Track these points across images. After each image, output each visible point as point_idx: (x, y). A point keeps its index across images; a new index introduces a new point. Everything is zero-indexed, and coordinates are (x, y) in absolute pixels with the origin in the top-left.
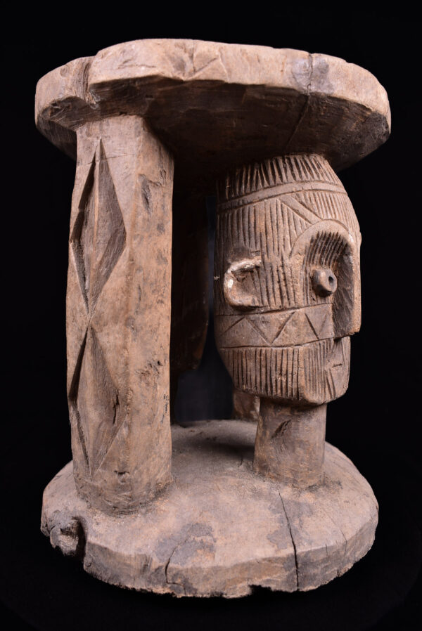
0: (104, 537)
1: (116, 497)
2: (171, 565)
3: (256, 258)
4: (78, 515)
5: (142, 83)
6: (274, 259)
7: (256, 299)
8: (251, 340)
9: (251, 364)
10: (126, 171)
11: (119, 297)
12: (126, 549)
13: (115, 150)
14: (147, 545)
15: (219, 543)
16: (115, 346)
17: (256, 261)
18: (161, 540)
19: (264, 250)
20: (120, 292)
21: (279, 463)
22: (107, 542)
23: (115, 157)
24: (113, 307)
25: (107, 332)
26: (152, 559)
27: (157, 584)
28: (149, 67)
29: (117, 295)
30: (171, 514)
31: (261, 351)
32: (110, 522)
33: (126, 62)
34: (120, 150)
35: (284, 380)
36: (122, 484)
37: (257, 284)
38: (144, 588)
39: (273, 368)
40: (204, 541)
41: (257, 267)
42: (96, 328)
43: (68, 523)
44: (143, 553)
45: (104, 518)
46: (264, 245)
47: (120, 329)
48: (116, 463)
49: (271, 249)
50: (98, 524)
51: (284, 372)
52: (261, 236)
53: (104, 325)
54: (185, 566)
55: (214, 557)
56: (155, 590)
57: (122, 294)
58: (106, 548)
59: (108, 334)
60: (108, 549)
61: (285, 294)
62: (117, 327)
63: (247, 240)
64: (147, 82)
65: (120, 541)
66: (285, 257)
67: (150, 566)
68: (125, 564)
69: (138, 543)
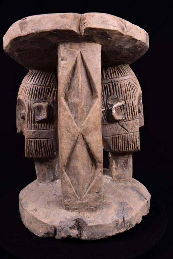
0: (95, 221)
1: (95, 203)
2: (125, 219)
3: (123, 102)
4: (75, 218)
5: (109, 32)
6: (129, 102)
7: (123, 117)
8: (120, 132)
9: (120, 141)
10: (96, 66)
11: (97, 120)
12: (108, 221)
13: (90, 57)
14: (114, 217)
15: (132, 206)
16: (97, 140)
17: (123, 103)
18: (116, 212)
19: (126, 99)
20: (97, 117)
21: (124, 175)
22: (98, 223)
23: (89, 60)
24: (94, 124)
25: (91, 135)
26: (119, 220)
27: (121, 229)
28: (114, 26)
29: (96, 119)
30: (112, 203)
31: (125, 135)
32: (93, 215)
33: (103, 22)
34: (92, 57)
35: (134, 144)
36: (99, 197)
37: (123, 111)
38: (117, 232)
39: (130, 141)
40: (128, 207)
41: (123, 105)
42: (84, 134)
43: (73, 223)
44: (114, 220)
45: (90, 214)
46: (125, 97)
47: (99, 133)
48: (96, 189)
49: (128, 98)
50: (89, 218)
51: (134, 142)
52: (124, 94)
53: (89, 132)
54: (129, 218)
55: (134, 211)
56: (121, 232)
57: (99, 118)
58: (99, 225)
59: (92, 136)
60: (100, 225)
61: (134, 114)
62: (97, 132)
63: (118, 95)
64: (112, 32)
65: (103, 220)
66: (133, 101)
67: (119, 223)
68: (109, 227)
69: (110, 217)
